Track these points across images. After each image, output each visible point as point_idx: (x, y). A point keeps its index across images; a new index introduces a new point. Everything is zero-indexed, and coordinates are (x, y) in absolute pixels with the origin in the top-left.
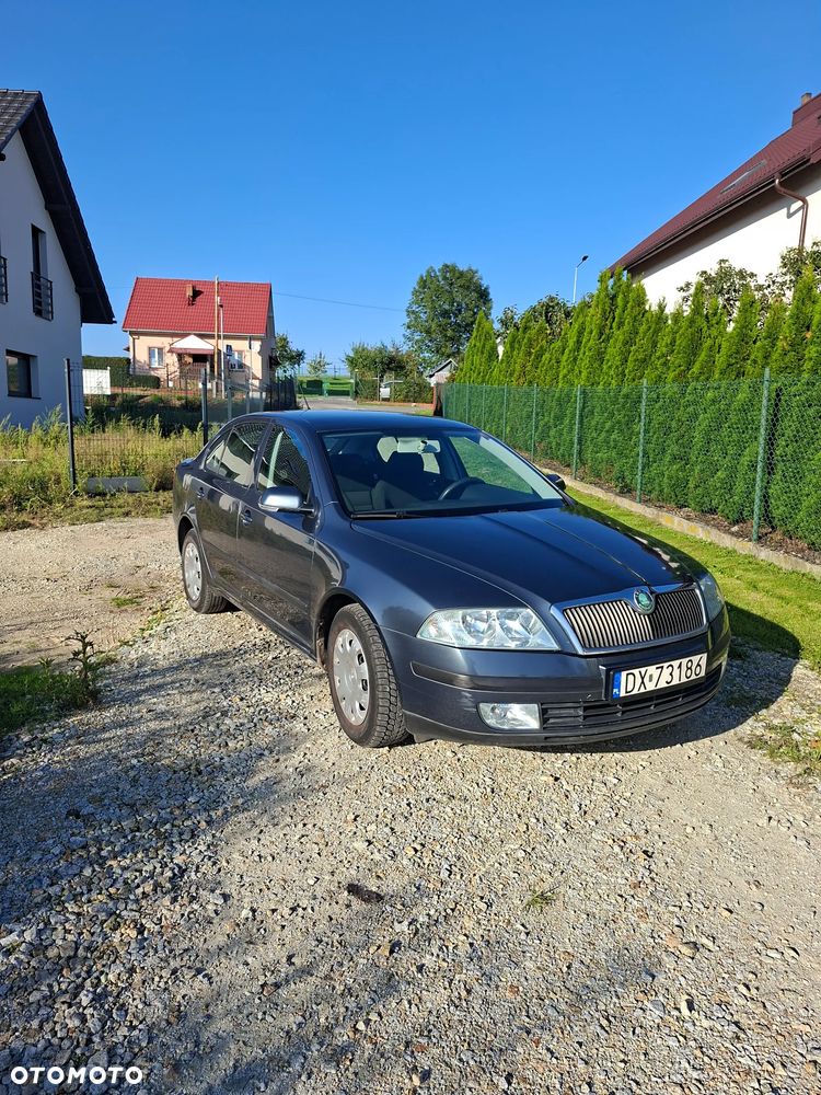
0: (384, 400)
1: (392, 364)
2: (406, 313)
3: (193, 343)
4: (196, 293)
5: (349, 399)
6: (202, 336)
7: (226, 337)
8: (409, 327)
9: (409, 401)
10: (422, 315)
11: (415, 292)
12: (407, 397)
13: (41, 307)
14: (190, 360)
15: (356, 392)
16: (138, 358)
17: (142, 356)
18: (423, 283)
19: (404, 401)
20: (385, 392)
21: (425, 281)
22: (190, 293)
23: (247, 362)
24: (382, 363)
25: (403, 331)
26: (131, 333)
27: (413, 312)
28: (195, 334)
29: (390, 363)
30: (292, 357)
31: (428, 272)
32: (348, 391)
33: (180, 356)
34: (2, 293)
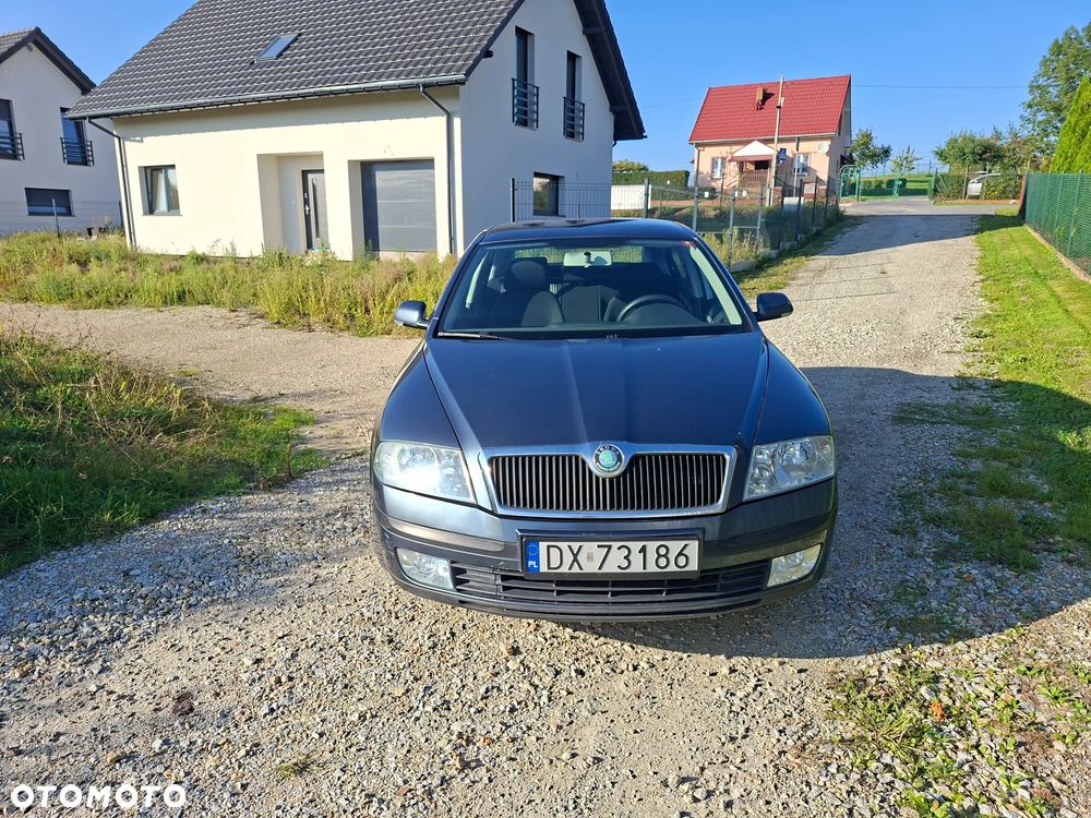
0: (972, 197)
1: (987, 154)
2: (1028, 89)
3: (756, 150)
4: (767, 96)
5: (926, 199)
6: (766, 142)
7: (780, 140)
8: (1030, 106)
9: (1007, 198)
10: (1051, 89)
11: (1045, 62)
12: (1004, 192)
13: (572, 130)
14: (752, 167)
15: (935, 191)
16: (701, 170)
17: (705, 168)
18: (1058, 49)
19: (999, 198)
20: (975, 188)
21: (1061, 46)
22: (760, 96)
23: (812, 164)
24: (973, 153)
25: (1022, 111)
26: (697, 145)
27: (1039, 87)
28: (759, 140)
29: (984, 152)
30: (874, 155)
31: (1066, 34)
32: (926, 190)
33: (741, 164)
34: (533, 121)
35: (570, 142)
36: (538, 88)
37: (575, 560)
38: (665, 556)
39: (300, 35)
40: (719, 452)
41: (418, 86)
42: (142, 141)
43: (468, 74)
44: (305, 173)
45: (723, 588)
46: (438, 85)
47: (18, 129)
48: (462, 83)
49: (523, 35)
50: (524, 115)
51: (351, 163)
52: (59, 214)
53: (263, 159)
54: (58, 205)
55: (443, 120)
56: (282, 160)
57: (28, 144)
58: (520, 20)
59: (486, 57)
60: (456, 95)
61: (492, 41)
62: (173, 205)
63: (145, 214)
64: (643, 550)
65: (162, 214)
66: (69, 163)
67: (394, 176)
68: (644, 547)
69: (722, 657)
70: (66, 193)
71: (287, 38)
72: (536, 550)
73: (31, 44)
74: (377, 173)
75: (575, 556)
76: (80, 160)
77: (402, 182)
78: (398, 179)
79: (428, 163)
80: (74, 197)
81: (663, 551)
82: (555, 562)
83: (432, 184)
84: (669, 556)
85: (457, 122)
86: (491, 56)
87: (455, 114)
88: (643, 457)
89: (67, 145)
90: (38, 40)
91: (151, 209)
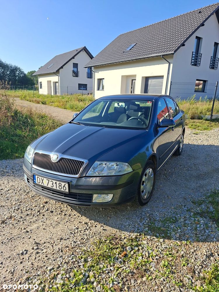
13: (213, 66)
34: (199, 64)
35: (212, 70)
36: (201, 54)
37: (42, 182)
38: (61, 186)
39: (137, 43)
40: (83, 161)
41: (161, 55)
42: (98, 73)
43: (175, 51)
44: (132, 80)
45: (79, 199)
46: (166, 55)
47: (78, 70)
48: (173, 54)
49: (199, 39)
50: (196, 62)
51: (143, 77)
52: (83, 90)
53: (123, 77)
54: (83, 88)
55: (167, 65)
56: (128, 77)
57: (80, 74)
58: (198, 34)
59: (183, 46)
60: (172, 57)
61: (185, 41)
62: (103, 88)
63: (97, 90)
64: (56, 183)
65: (101, 90)
66: (88, 78)
67: (153, 81)
68: (56, 182)
69: (88, 219)
70: (86, 85)
71: (133, 45)
72: (35, 177)
73: (83, 50)
74: (149, 80)
75: (42, 181)
76: (90, 77)
77: (155, 82)
78: (154, 81)
79: (162, 77)
80: (88, 86)
81: (60, 185)
82: (39, 182)
83: (162, 83)
84: (62, 186)
85: (171, 65)
86: (184, 46)
87: (171, 63)
88: (64, 158)
89: (88, 73)
90: (85, 49)
91: (98, 89)
